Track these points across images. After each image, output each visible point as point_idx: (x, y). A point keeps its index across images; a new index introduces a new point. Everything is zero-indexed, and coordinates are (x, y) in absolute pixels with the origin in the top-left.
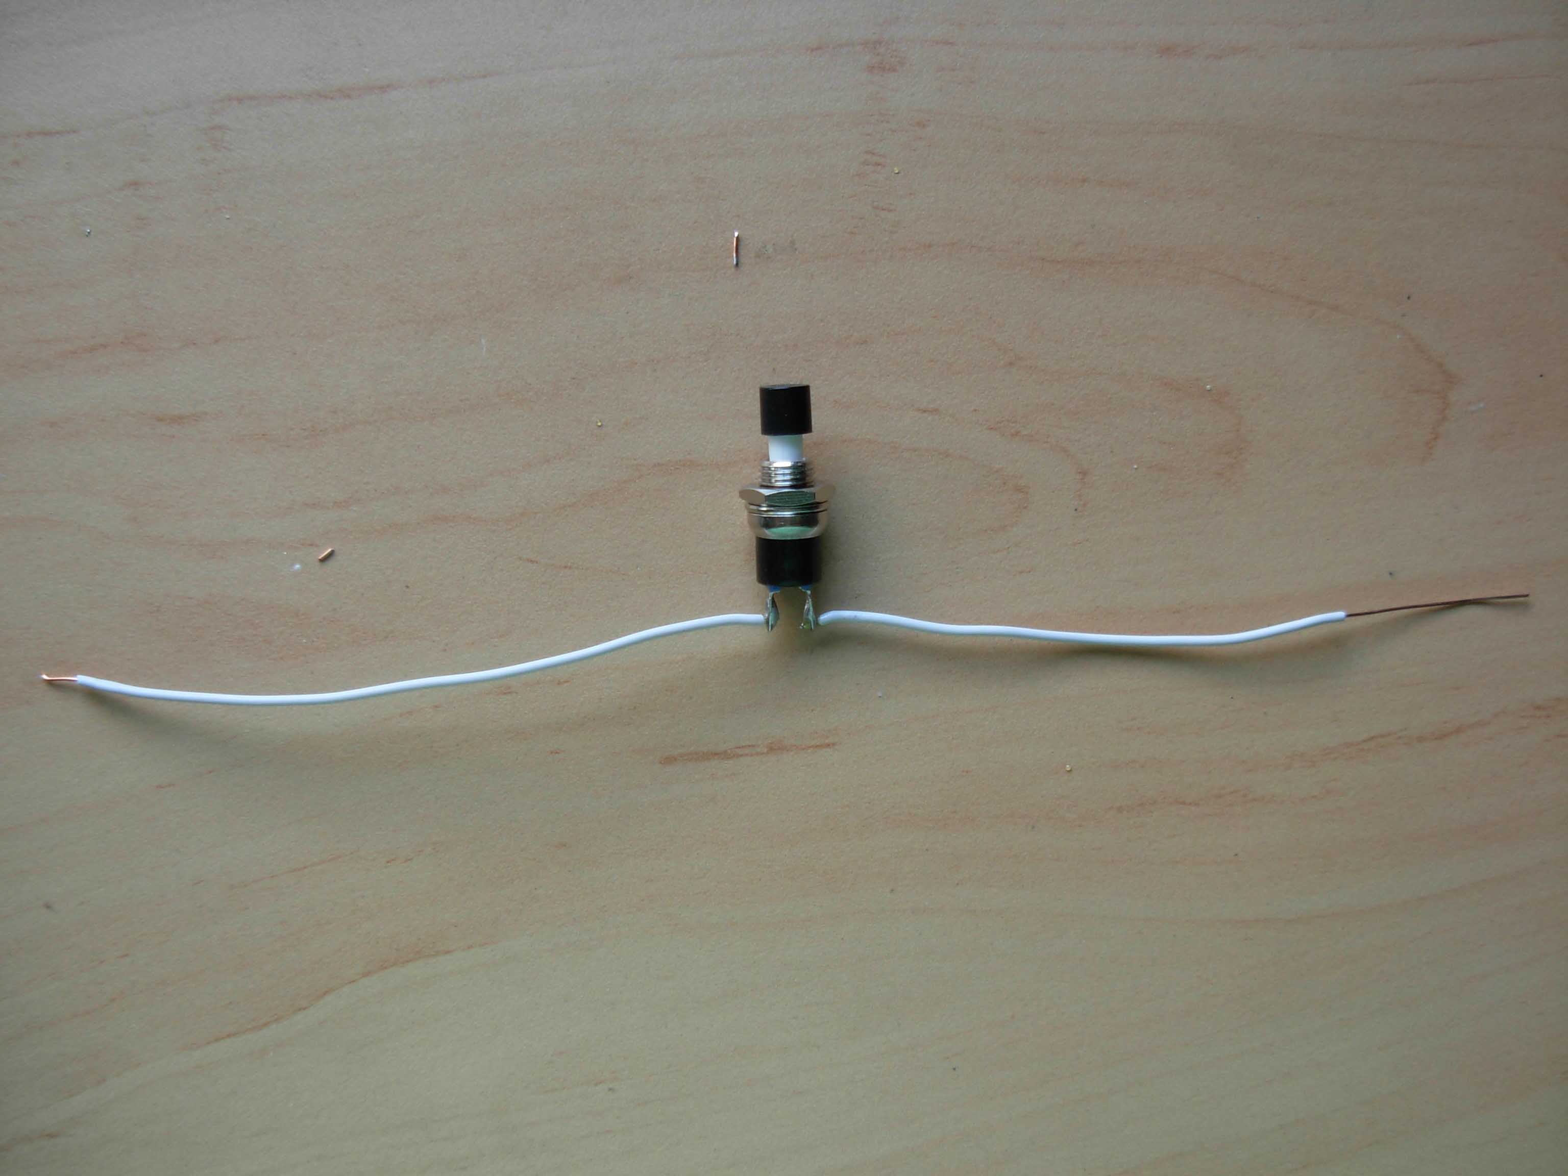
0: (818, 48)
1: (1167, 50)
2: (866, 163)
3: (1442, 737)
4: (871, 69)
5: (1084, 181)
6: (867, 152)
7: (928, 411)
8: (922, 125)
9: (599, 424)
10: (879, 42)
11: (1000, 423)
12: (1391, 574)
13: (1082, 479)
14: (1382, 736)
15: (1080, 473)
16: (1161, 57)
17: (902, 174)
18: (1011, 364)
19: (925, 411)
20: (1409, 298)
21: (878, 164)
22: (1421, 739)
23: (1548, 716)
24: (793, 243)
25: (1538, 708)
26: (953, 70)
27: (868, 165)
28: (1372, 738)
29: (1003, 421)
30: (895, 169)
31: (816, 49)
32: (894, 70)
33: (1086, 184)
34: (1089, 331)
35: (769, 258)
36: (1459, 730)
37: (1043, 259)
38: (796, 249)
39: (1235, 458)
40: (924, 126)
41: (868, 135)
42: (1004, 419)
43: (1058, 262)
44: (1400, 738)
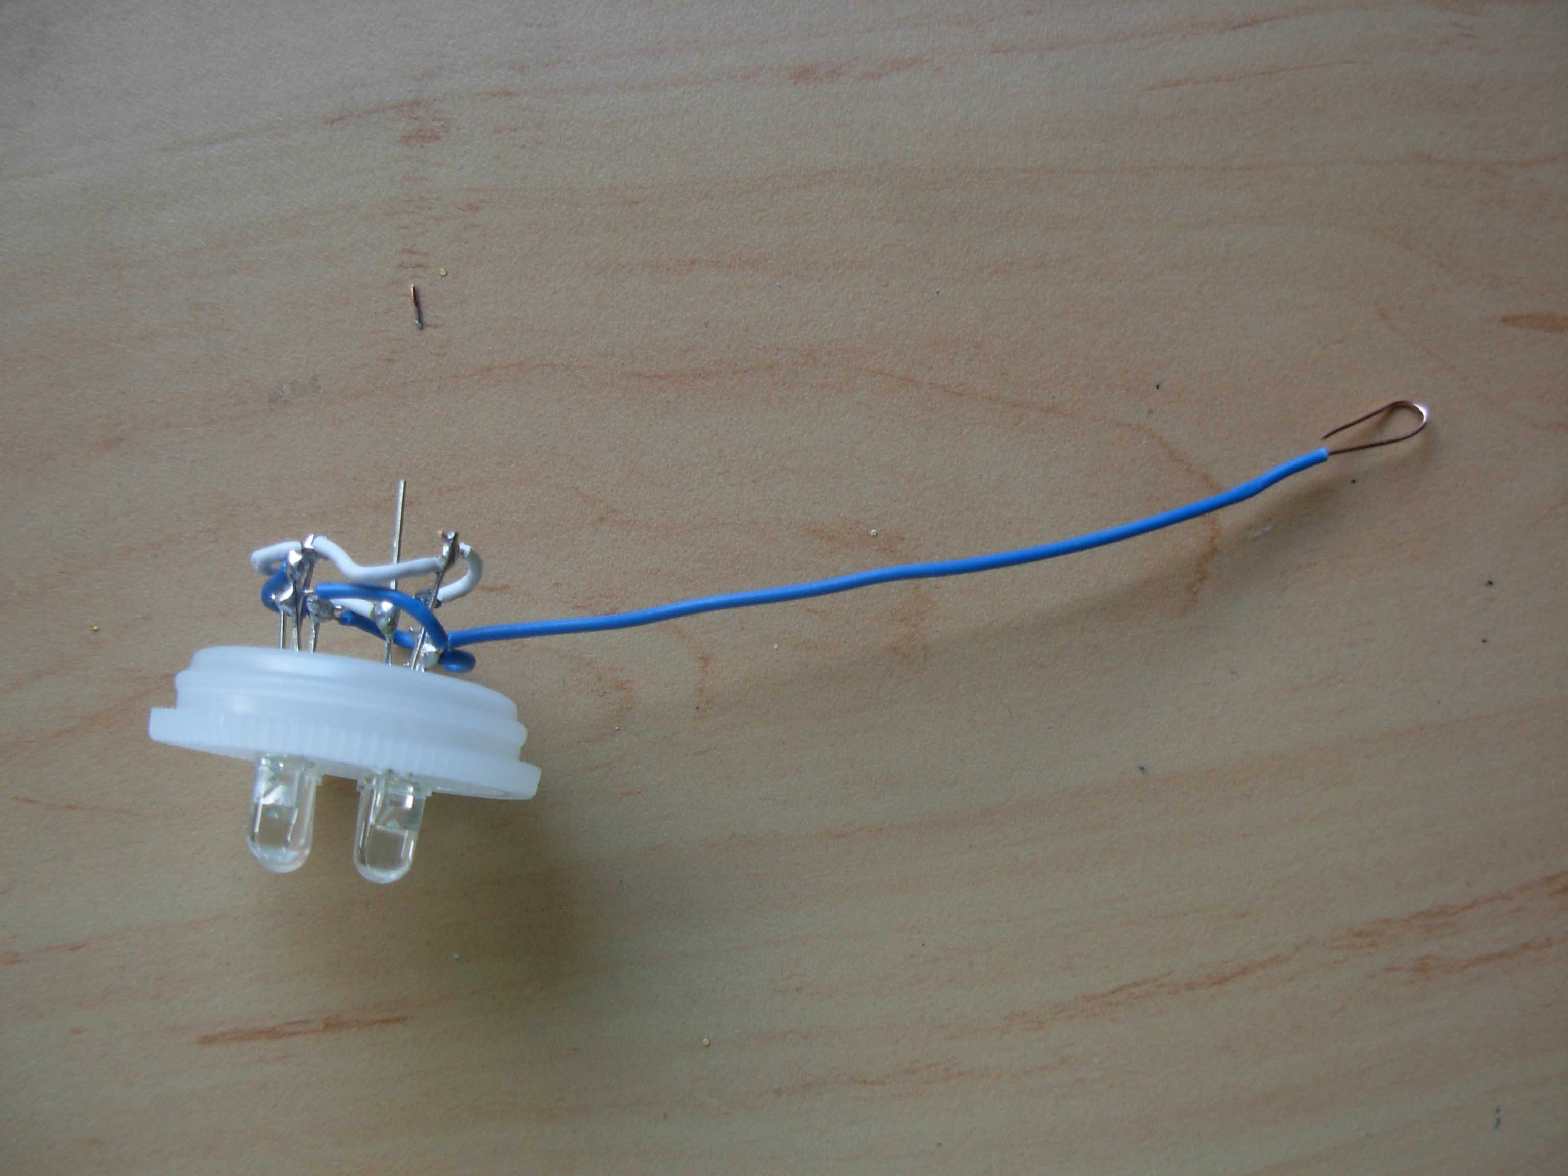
0: (341, 119)
1: (802, 74)
2: (402, 266)
3: (1221, 981)
4: (407, 139)
5: (693, 263)
6: (403, 251)
7: (496, 589)
8: (474, 208)
9: (95, 628)
10: (417, 103)
11: (591, 598)
12: (1142, 768)
13: (703, 667)
14: (1136, 984)
15: (700, 659)
16: (796, 83)
17: (449, 277)
18: (602, 519)
19: (491, 590)
20: (1158, 387)
21: (419, 266)
22: (1190, 986)
23: (1373, 945)
24: (315, 379)
25: (1359, 934)
26: (515, 130)
27: (407, 268)
28: (1121, 989)
29: (594, 596)
30: (442, 270)
31: (338, 120)
32: (438, 138)
33: (696, 267)
34: (706, 467)
35: (286, 401)
36: (1244, 971)
37: (640, 375)
38: (319, 388)
39: (915, 626)
40: (478, 209)
41: (406, 228)
42: (595, 594)
43: (660, 377)
44: (1161, 985)
